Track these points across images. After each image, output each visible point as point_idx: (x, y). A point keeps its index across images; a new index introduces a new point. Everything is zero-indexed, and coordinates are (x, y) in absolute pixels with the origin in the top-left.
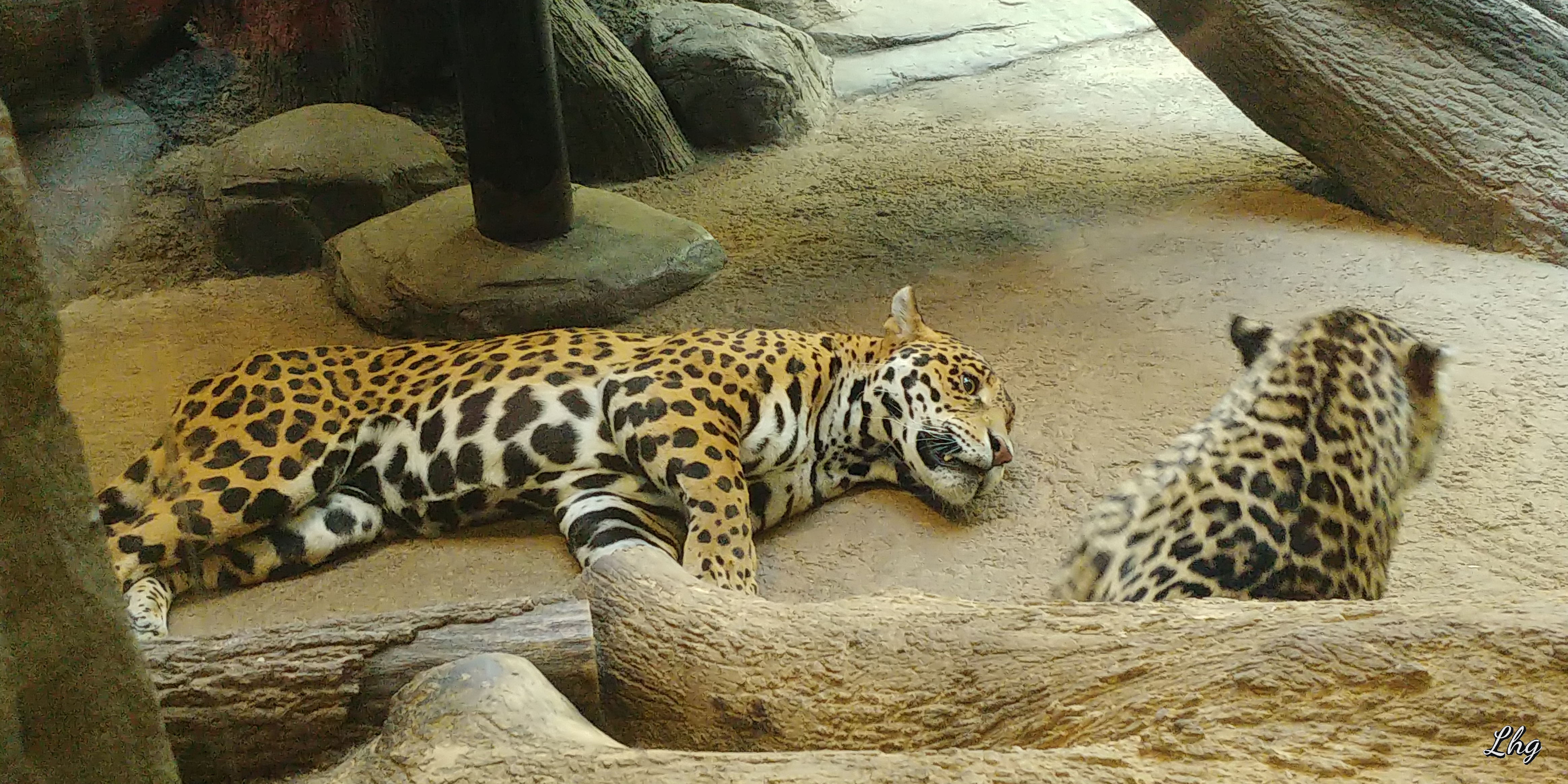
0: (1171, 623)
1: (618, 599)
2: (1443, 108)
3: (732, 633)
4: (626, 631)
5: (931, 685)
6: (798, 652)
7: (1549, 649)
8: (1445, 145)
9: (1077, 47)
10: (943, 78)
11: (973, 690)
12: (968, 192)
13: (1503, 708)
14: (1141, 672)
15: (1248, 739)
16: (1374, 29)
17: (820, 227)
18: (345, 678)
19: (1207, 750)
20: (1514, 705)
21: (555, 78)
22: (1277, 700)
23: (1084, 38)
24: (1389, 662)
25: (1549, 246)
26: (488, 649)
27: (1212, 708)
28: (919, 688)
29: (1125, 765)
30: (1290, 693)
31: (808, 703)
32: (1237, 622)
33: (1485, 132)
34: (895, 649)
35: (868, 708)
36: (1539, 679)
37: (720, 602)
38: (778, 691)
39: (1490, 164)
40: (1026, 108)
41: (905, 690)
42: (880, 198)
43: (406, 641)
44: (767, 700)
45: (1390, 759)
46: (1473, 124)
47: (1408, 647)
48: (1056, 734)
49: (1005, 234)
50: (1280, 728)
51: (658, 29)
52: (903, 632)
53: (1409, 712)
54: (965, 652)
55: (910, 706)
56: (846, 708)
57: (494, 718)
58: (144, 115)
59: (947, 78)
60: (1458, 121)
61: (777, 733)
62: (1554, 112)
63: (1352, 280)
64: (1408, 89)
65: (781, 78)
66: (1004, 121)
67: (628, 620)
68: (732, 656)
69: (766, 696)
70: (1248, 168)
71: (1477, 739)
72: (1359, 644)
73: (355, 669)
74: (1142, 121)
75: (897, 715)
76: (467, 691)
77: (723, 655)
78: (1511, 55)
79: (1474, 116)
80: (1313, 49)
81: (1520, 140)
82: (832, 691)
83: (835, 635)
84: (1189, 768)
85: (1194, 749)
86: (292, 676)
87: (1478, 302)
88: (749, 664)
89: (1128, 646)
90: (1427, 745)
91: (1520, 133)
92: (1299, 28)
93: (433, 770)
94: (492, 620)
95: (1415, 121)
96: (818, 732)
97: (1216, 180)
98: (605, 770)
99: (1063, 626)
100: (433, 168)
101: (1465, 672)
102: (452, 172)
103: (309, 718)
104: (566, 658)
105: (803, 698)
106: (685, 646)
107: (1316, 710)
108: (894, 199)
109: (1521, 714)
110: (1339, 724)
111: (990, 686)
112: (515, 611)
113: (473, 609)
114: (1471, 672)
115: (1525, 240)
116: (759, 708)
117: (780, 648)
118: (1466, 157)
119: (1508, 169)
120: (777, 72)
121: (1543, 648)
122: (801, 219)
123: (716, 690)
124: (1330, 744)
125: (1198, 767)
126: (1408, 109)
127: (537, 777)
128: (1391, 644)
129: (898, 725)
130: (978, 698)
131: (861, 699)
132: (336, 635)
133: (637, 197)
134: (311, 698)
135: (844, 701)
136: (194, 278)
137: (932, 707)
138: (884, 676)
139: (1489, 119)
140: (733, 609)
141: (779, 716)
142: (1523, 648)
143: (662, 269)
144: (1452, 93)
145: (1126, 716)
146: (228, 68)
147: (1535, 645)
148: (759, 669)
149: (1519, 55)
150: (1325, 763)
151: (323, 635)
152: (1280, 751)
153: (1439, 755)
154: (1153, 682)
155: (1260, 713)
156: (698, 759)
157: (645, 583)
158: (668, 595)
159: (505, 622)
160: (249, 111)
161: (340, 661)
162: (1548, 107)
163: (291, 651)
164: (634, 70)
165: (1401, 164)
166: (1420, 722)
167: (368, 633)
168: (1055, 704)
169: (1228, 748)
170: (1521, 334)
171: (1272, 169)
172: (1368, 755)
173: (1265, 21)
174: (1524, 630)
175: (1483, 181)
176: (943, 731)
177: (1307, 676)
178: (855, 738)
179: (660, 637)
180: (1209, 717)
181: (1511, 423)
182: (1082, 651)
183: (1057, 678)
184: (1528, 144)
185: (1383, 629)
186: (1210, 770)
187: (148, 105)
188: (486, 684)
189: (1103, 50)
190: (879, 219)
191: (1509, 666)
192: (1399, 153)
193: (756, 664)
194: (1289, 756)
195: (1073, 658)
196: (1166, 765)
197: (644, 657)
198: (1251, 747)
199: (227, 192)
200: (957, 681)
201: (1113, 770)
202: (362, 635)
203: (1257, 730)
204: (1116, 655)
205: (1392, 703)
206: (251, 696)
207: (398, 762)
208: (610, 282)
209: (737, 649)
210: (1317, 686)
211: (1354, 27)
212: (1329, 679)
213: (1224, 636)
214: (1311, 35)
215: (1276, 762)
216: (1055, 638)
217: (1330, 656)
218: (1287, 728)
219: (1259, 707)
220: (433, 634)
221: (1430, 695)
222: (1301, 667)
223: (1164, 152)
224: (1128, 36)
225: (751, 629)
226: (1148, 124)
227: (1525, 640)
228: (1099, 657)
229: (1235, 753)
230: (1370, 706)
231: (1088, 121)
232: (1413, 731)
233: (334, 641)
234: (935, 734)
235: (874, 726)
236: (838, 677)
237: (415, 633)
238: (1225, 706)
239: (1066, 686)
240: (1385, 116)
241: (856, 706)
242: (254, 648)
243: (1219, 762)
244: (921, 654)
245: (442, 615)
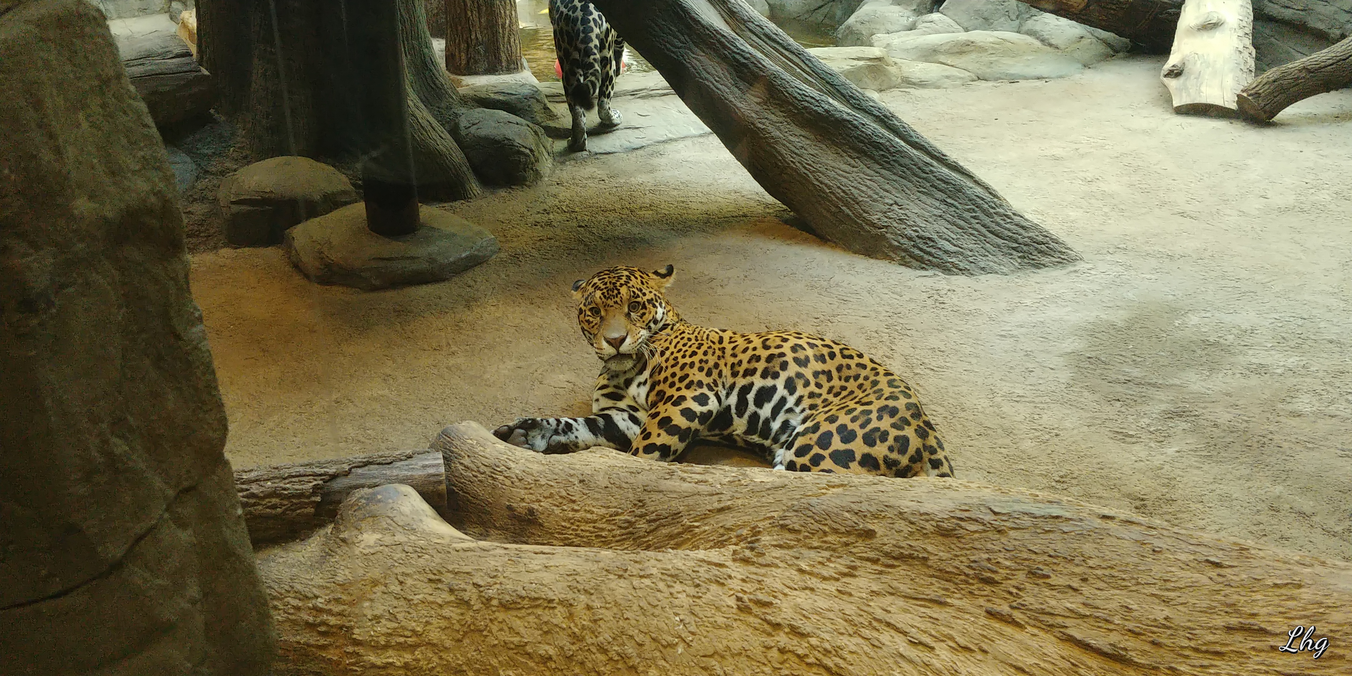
0: (743, 482)
1: (456, 450)
2: (855, 188)
3: (517, 472)
4: (460, 467)
5: (622, 506)
6: (552, 484)
7: (934, 523)
8: (856, 206)
9: (676, 140)
10: (609, 153)
11: (644, 510)
12: (623, 216)
13: (912, 552)
14: (729, 508)
15: (788, 557)
16: (824, 147)
17: (549, 232)
18: (314, 494)
19: (768, 562)
20: (917, 551)
21: (410, 146)
22: (801, 537)
23: (679, 136)
24: (856, 523)
25: (903, 258)
26: (391, 481)
27: (768, 538)
28: (615, 507)
29: (727, 567)
30: (806, 534)
31: (557, 511)
32: (776, 484)
33: (875, 201)
34: (604, 486)
35: (589, 516)
36: (929, 538)
37: (510, 454)
38: (542, 504)
39: (877, 216)
40: (651, 172)
41: (609, 507)
42: (579, 218)
43: (347, 474)
44: (536, 507)
45: (857, 573)
46: (870, 197)
47: (865, 516)
48: (686, 537)
49: (643, 240)
50: (802, 551)
51: (463, 123)
52: (607, 476)
53: (866, 549)
54: (639, 490)
55: (611, 516)
56: (578, 515)
57: (395, 519)
58: (188, 159)
59: (612, 153)
60: (863, 195)
61: (541, 525)
62: (909, 192)
63: (810, 272)
64: (840, 178)
65: (528, 151)
66: (642, 178)
67: (462, 461)
68: (517, 484)
69: (536, 506)
70: (760, 209)
71: (899, 566)
72: (841, 512)
73: (318, 489)
74: (709, 182)
75: (604, 520)
76: (380, 505)
77: (512, 483)
78: (888, 163)
79: (870, 192)
80: (795, 156)
81: (891, 205)
82: (570, 505)
83: (571, 476)
84: (758, 571)
85: (761, 560)
86: (286, 492)
87: (870, 285)
88: (526, 488)
89: (722, 494)
90: (875, 567)
91: (891, 202)
92: (788, 145)
93: (362, 546)
94: (391, 463)
95: (842, 194)
96: (563, 526)
97: (745, 216)
98: (456, 553)
99: (689, 480)
100: (344, 192)
101: (893, 531)
102: (354, 194)
103: (294, 514)
104: (430, 483)
105: (555, 508)
106: (492, 477)
107: (820, 544)
108: (586, 218)
109: (921, 556)
110: (832, 553)
111: (652, 509)
112: (403, 458)
113: (381, 457)
114: (897, 532)
115: (891, 254)
116: (531, 511)
117: (543, 481)
118: (866, 213)
119: (886, 220)
120: (526, 148)
121: (931, 522)
122: (539, 227)
123: (509, 501)
124: (828, 563)
125: (763, 571)
126: (839, 188)
127: (420, 554)
128: (856, 513)
129: (604, 526)
130: (646, 514)
131: (585, 510)
132: (309, 470)
133: (452, 211)
134: (296, 504)
135: (577, 511)
136: (215, 248)
137: (622, 518)
138: (597, 499)
139: (877, 194)
140: (518, 458)
141: (541, 516)
142: (921, 522)
143: (468, 253)
144: (860, 180)
145: (722, 531)
146: (233, 134)
147: (927, 521)
148: (531, 491)
149: (892, 163)
150: (825, 573)
151: (301, 470)
152: (804, 566)
153: (881, 573)
154: (734, 514)
155: (793, 543)
156: (506, 549)
157: (471, 442)
158: (482, 449)
159: (399, 464)
160: (245, 157)
161: (311, 484)
162: (905, 189)
163: (285, 479)
164: (450, 144)
165: (834, 214)
166: (872, 555)
167: (325, 470)
168: (685, 521)
169: (777, 561)
170: (890, 302)
171: (771, 211)
172: (847, 570)
173: (772, 141)
174: (922, 512)
175: (873, 225)
176: (628, 530)
177: (816, 526)
178: (582, 530)
179: (479, 471)
180: (767, 543)
181: (885, 348)
182: (699, 494)
183: (687, 508)
184: (895, 207)
185: (852, 505)
186: (769, 573)
187: (189, 152)
188: (390, 501)
189: (688, 142)
190: (579, 229)
191: (914, 530)
192: (833, 209)
193: (530, 488)
194: (808, 568)
195: (695, 497)
196: (746, 568)
197: (470, 481)
198: (789, 562)
199: (233, 203)
200: (635, 505)
201: (721, 570)
202: (322, 471)
203: (791, 552)
204: (715, 498)
205: (857, 544)
206: (264, 503)
207: (344, 540)
208: (440, 259)
209: (520, 480)
210: (820, 531)
211: (815, 145)
212: (826, 529)
213: (769, 492)
214: (793, 149)
215: (801, 571)
216: (685, 485)
217: (827, 517)
218: (805, 551)
219: (791, 540)
220: (360, 471)
221: (876, 542)
222: (813, 521)
223: (720, 199)
224: (701, 136)
225: (528, 470)
226: (712, 184)
227: (922, 518)
228: (707, 498)
229: (781, 564)
230: (847, 544)
231: (682, 181)
232: (868, 559)
233: (308, 474)
234: (624, 531)
235: (592, 525)
236: (574, 498)
237: (350, 469)
238: (775, 537)
239: (691, 512)
240: (828, 191)
241: (581, 514)
242: (265, 477)
243: (773, 569)
244: (617, 489)
245: (364, 460)
